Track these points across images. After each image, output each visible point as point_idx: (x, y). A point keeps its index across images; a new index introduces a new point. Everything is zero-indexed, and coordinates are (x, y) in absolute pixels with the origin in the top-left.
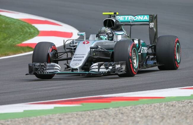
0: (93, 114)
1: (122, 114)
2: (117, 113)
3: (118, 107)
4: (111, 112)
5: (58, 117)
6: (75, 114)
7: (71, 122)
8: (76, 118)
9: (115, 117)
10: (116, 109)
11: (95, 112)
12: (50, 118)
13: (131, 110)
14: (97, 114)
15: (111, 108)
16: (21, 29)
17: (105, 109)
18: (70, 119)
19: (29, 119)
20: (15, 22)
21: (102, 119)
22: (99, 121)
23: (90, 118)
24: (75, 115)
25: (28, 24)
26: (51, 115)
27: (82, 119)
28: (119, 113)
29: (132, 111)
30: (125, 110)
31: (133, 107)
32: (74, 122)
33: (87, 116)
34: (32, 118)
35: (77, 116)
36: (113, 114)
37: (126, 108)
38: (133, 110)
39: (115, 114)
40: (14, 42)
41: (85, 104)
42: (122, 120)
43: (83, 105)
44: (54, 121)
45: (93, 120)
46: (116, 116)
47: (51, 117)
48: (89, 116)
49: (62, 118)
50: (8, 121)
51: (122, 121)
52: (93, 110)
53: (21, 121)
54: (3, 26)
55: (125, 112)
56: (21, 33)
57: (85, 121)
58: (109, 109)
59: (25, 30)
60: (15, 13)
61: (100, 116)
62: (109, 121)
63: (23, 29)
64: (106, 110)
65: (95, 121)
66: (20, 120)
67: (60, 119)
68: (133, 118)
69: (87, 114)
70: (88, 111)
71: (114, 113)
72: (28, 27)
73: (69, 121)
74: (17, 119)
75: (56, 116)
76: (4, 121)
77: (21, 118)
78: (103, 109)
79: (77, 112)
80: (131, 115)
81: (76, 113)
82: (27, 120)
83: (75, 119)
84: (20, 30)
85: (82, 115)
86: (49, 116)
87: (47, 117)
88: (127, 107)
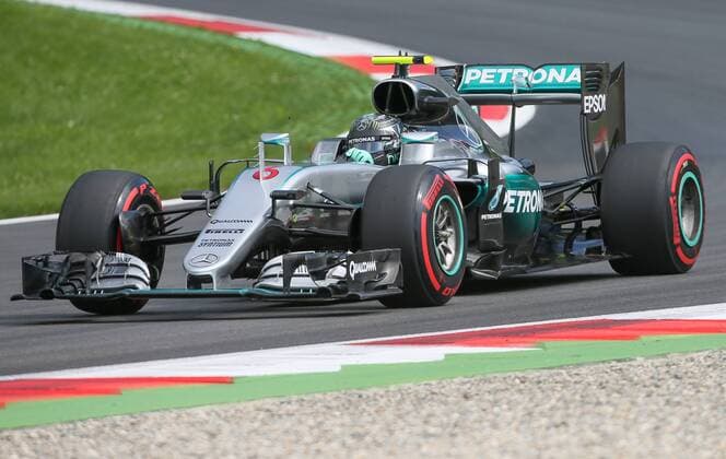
0: (577, 378)
1: (676, 377)
2: (661, 377)
3: (664, 356)
4: (640, 371)
5: (458, 390)
6: (517, 377)
7: (505, 407)
8: (520, 391)
9: (653, 388)
10: (657, 362)
11: (583, 370)
12: (433, 393)
13: (709, 366)
14: (591, 379)
15: (640, 360)
16: (335, 89)
17: (619, 361)
18: (500, 395)
19: (360, 396)
20: (315, 67)
21: (608, 395)
22: (599, 403)
23: (567, 394)
24: (517, 381)
25: (358, 72)
26: (434, 382)
27: (539, 395)
28: (667, 376)
29: (711, 369)
30: (685, 366)
31: (716, 355)
32: (511, 405)
33: (559, 387)
34: (371, 392)
35: (522, 386)
36: (644, 377)
37: (692, 360)
38: (714, 366)
39: (652, 378)
40: (309, 135)
41: (550, 344)
42: (677, 399)
43: (544, 348)
44: (446, 403)
45: (578, 397)
46: (657, 386)
47: (436, 391)
48: (565, 384)
49: (473, 390)
50: (289, 403)
51: (678, 403)
52: (578, 365)
53: (334, 404)
54: (275, 79)
55: (686, 373)
56: (335, 105)
57: (553, 402)
58: (633, 363)
59: (347, 95)
60: (302, 34)
61: (602, 386)
62: (633, 403)
63: (341, 90)
64: (620, 365)
65: (583, 402)
66: (329, 399)
67: (466, 397)
68: (717, 393)
69: (558, 378)
70: (561, 367)
71: (651, 374)
72: (357, 84)
73: (495, 403)
74: (319, 396)
75: (453, 385)
76: (277, 401)
77: (336, 394)
78: (614, 363)
79: (523, 371)
80: (709, 382)
81: (520, 375)
82: (355, 399)
83: (517, 396)
84: (331, 94)
85: (539, 382)
86: (430, 385)
87: (422, 390)
88: (695, 355)
